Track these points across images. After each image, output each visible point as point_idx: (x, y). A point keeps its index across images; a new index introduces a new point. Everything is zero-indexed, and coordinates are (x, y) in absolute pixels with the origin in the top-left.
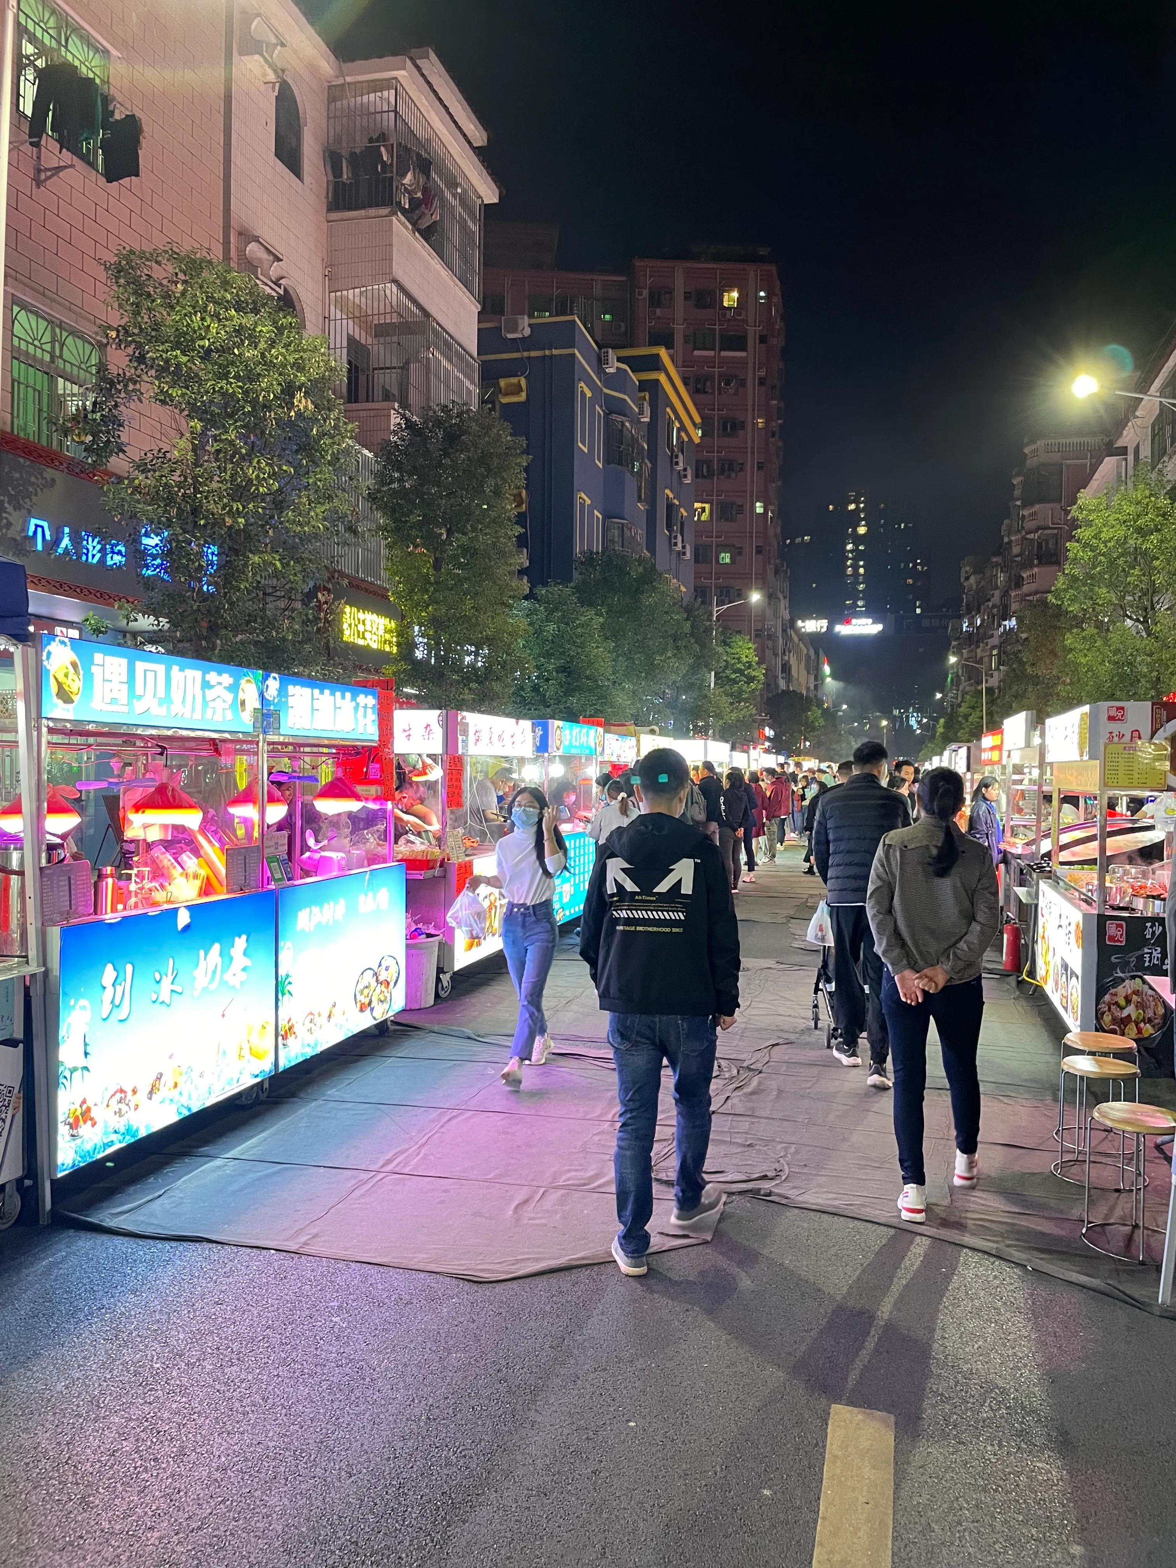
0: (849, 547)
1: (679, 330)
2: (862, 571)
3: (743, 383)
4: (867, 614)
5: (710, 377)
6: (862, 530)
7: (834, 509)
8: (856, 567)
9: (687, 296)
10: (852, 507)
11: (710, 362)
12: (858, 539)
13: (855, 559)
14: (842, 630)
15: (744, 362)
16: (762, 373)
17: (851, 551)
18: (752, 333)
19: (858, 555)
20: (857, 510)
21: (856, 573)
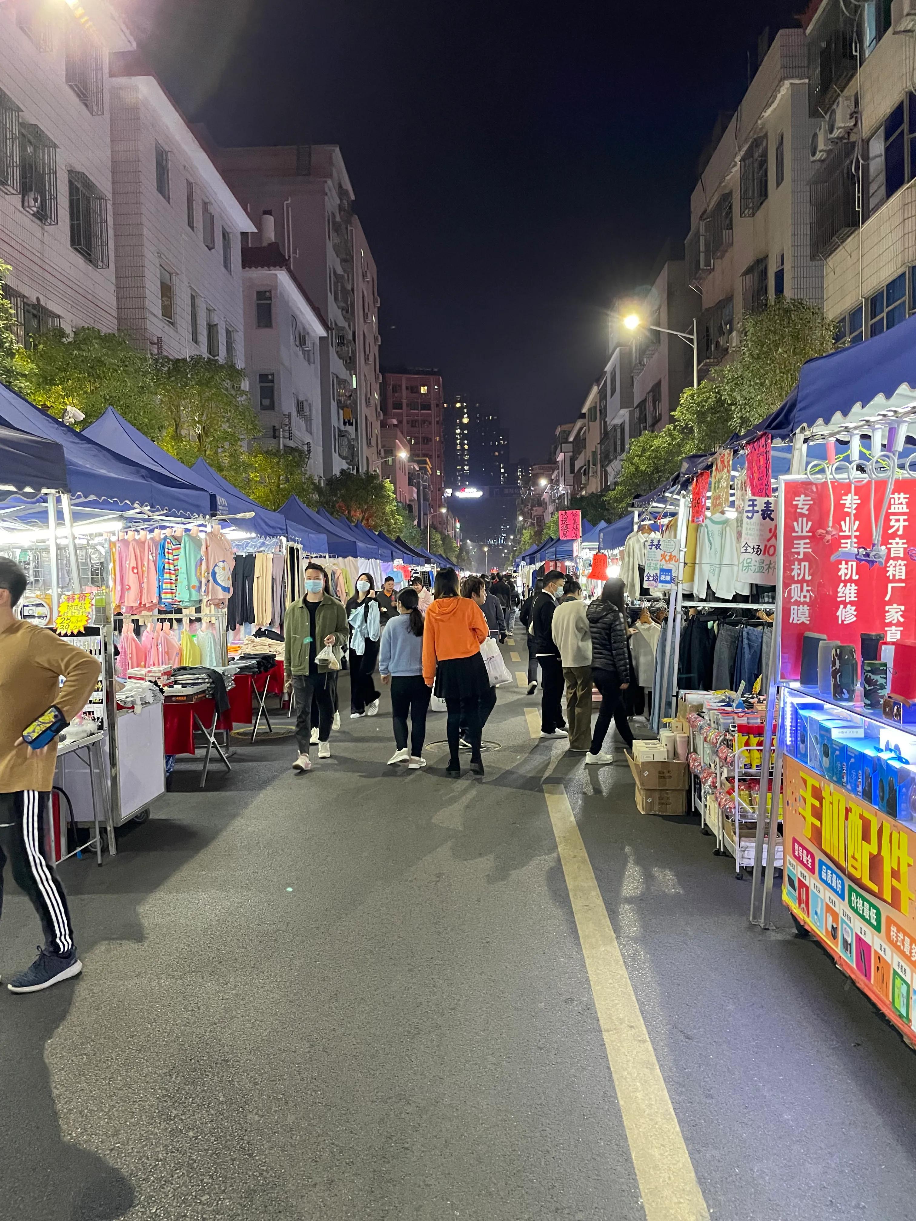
0: (458, 431)
1: (404, 402)
2: (466, 447)
3: (430, 423)
4: (472, 484)
5: (417, 421)
6: (465, 420)
7: (448, 406)
8: (462, 445)
9: (407, 388)
10: (458, 405)
11: (417, 415)
12: (463, 427)
13: (462, 439)
14: (460, 495)
15: (430, 415)
16: (437, 419)
17: (459, 434)
18: (433, 403)
19: (464, 437)
20: (462, 408)
21: (463, 449)
